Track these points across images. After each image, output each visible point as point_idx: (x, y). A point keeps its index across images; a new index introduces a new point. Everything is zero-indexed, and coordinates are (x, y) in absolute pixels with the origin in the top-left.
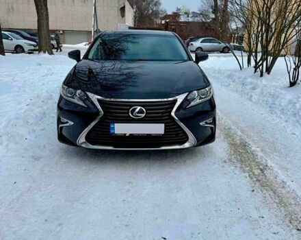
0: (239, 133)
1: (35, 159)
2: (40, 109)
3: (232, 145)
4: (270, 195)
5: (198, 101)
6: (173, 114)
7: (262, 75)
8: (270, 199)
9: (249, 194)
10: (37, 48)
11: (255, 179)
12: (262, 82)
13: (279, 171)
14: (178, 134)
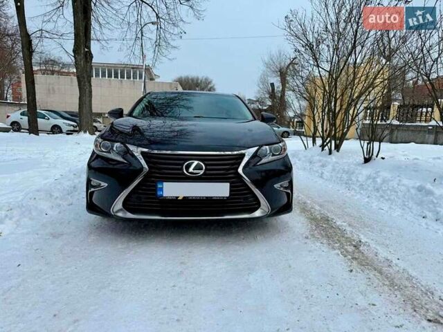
0: (318, 208)
1: (54, 237)
2: (71, 182)
3: (312, 219)
4: (374, 275)
5: (271, 158)
6: (240, 170)
7: (330, 153)
8: (377, 281)
9: (346, 275)
10: (77, 129)
11: (350, 257)
12: (332, 159)
13: (378, 248)
14: (247, 198)
